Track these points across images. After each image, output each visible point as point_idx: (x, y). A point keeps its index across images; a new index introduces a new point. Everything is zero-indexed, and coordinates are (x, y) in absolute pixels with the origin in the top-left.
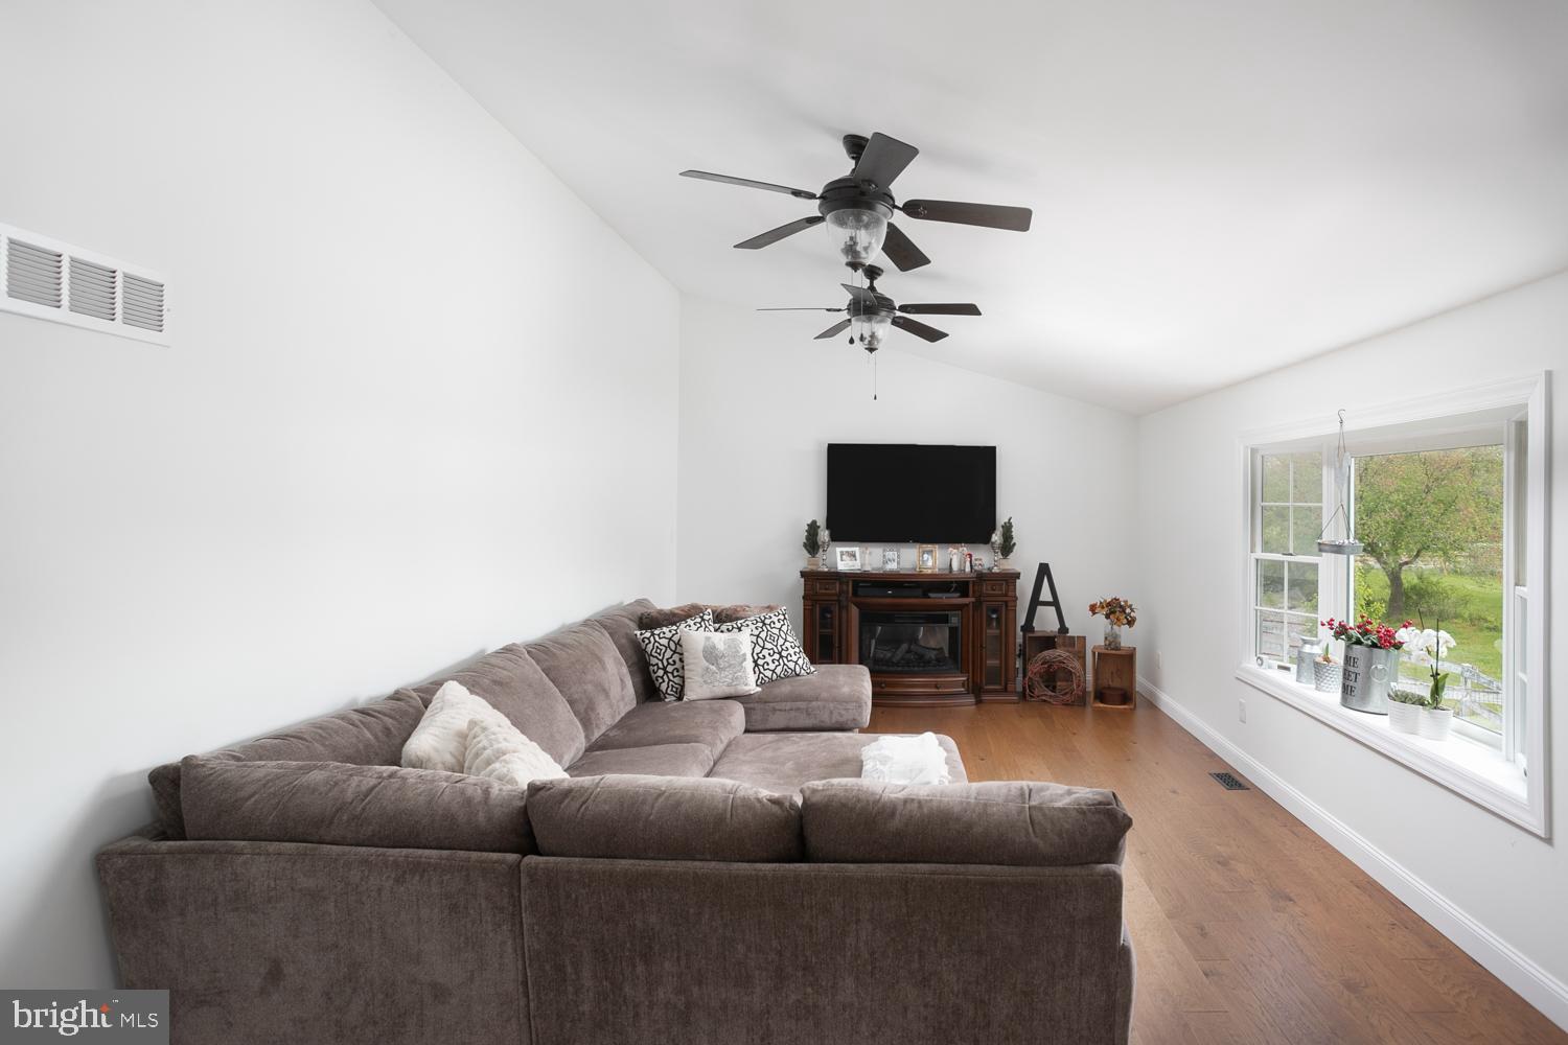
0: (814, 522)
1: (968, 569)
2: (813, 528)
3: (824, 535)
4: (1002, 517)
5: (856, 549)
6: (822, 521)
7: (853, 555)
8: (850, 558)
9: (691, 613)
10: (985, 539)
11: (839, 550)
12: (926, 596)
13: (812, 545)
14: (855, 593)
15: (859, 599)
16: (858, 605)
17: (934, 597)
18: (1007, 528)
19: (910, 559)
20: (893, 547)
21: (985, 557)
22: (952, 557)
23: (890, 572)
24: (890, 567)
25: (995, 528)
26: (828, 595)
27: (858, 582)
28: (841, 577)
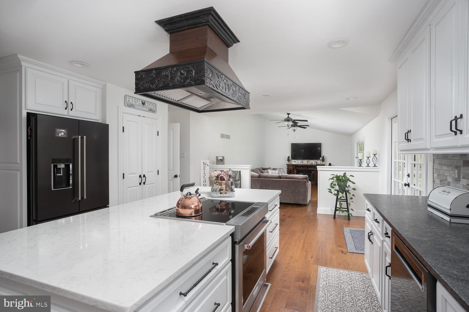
0: (289, 156)
1: (315, 164)
2: (289, 157)
3: (290, 158)
4: (323, 155)
5: (296, 161)
6: (290, 156)
8: (295, 162)
9: (270, 168)
10: (318, 159)
11: (293, 161)
12: (308, 168)
13: (289, 160)
14: (295, 168)
15: (296, 169)
16: (296, 170)
17: (309, 169)
18: (323, 157)
19: (305, 162)
20: (303, 160)
21: (319, 162)
22: (313, 162)
23: (302, 165)
24: (302, 163)
25: (321, 157)
26: (291, 168)
27: (296, 166)
28: (293, 165)
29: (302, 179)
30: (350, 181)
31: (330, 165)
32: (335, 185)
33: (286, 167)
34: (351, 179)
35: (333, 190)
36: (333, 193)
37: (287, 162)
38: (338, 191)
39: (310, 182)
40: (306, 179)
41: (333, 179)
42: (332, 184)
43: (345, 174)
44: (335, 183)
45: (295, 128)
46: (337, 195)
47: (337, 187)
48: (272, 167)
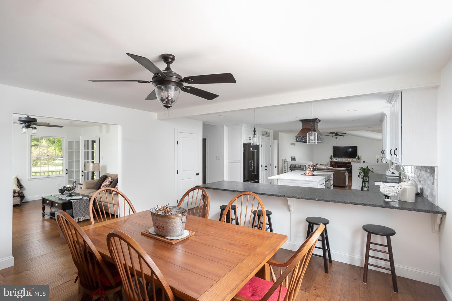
1: (352, 161)
2: (331, 156)
3: (333, 157)
4: (358, 155)
6: (333, 155)
7: (337, 160)
9: (318, 164)
10: (354, 158)
11: (335, 159)
13: (331, 158)
16: (337, 165)
17: (347, 165)
18: (359, 156)
19: (344, 160)
20: (342, 159)
21: (355, 160)
22: (350, 160)
23: (341, 162)
24: (341, 161)
25: (356, 156)
26: (333, 164)
27: (337, 163)
28: (335, 162)
29: (342, 171)
30: (370, 171)
31: (364, 162)
32: (362, 173)
33: (330, 163)
34: (371, 169)
35: (360, 175)
36: (361, 177)
37: (330, 160)
38: (363, 176)
39: (347, 173)
40: (345, 170)
41: (360, 170)
42: (360, 172)
43: (367, 167)
44: (362, 172)
45: (337, 136)
46: (363, 178)
47: (363, 174)
48: (320, 164)
